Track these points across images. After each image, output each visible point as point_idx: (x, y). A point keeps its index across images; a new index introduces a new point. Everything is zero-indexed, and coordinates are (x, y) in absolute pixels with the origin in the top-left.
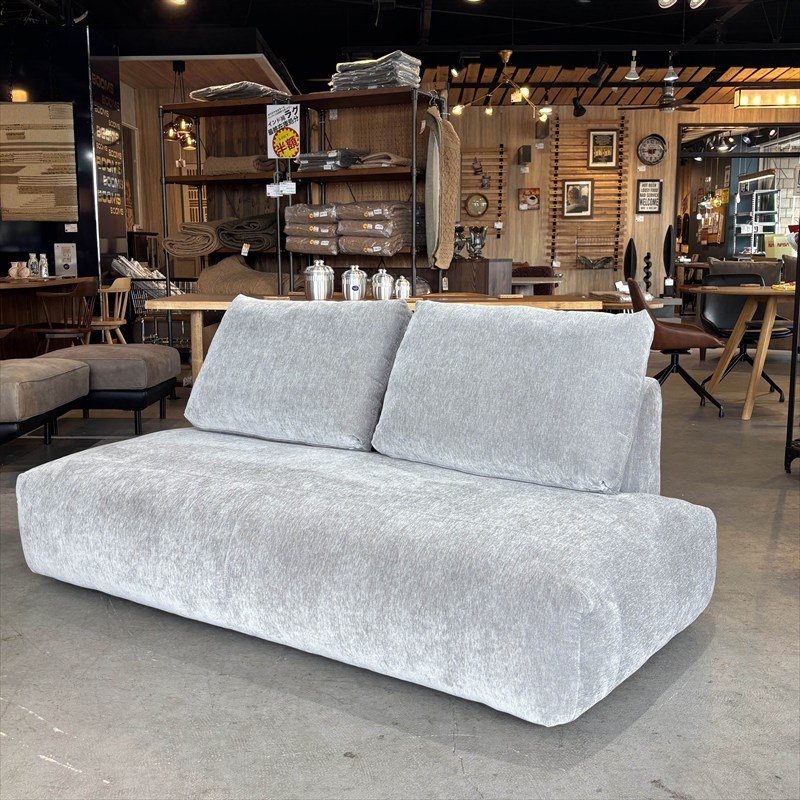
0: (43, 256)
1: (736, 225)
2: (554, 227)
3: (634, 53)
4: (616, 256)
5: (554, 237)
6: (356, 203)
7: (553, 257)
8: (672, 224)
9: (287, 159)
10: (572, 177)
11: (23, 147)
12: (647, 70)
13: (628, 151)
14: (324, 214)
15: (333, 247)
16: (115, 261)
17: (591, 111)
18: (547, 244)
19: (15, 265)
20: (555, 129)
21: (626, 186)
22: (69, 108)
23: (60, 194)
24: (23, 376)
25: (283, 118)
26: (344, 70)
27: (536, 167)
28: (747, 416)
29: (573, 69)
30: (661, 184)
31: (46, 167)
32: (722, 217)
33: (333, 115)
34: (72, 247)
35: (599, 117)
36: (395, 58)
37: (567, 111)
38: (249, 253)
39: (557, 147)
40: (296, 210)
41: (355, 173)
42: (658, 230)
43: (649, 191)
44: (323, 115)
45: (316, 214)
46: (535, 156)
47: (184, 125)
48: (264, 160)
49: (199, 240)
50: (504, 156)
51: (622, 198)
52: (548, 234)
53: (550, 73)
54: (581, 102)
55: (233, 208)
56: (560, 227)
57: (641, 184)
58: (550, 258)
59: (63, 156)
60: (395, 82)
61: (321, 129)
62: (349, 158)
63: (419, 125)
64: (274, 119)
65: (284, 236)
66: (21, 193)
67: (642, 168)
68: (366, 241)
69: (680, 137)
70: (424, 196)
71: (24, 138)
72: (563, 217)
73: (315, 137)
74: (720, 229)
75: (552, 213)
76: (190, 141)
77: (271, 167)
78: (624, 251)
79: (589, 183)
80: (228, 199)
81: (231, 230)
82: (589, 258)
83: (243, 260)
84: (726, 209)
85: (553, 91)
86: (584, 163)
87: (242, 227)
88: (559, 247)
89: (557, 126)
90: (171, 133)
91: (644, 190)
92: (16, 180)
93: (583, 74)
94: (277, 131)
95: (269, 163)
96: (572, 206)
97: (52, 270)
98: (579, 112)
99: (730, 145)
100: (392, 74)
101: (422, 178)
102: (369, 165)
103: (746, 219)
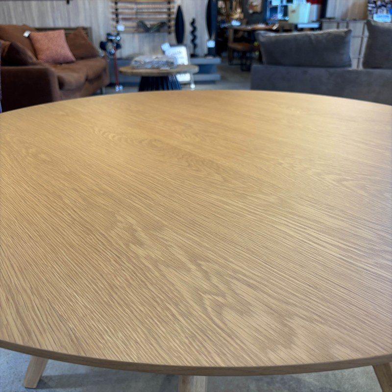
4: (169, 21)
5: (116, 3)
7: (117, 22)
18: (111, 10)
58: (114, 23)
78: (174, 16)
82: (146, 23)
88: (122, 13)
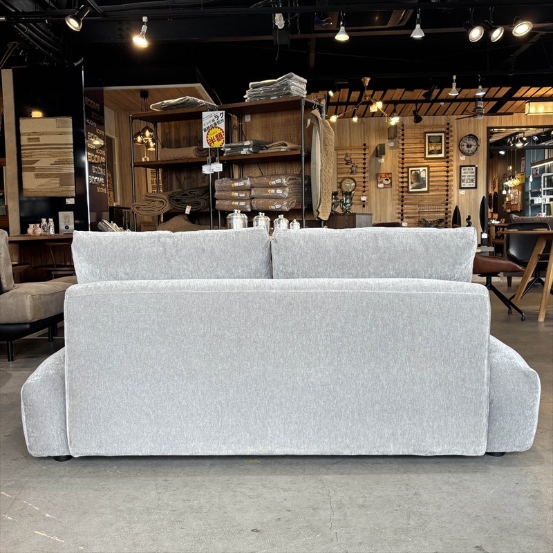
0: (51, 220)
1: (531, 198)
2: (402, 199)
3: (455, 77)
4: (447, 218)
5: (402, 206)
6: (262, 176)
7: (402, 220)
8: (485, 195)
9: (216, 148)
10: (414, 164)
11: (38, 147)
12: (463, 90)
13: (453, 146)
14: (242, 184)
15: (248, 206)
16: (100, 223)
17: (426, 120)
18: (398, 211)
19: (31, 226)
20: (401, 133)
21: (452, 170)
22: (69, 120)
23: (63, 178)
24: (34, 291)
25: (213, 120)
26: (254, 87)
27: (389, 159)
28: (541, 319)
29: (413, 90)
30: (476, 168)
31: (53, 160)
32: (520, 192)
33: (248, 119)
34: (71, 214)
35: (431, 124)
36: (289, 78)
37: (409, 120)
38: (191, 212)
39: (403, 144)
40: (222, 181)
41: (262, 156)
42: (475, 200)
43: (468, 174)
44: (241, 118)
45: (236, 184)
46: (387, 151)
47: (148, 133)
48: (201, 150)
49: (156, 204)
50: (366, 152)
51: (449, 178)
52: (399, 204)
53: (396, 94)
54: (419, 114)
55: (180, 183)
56: (407, 199)
57: (463, 168)
58: (400, 220)
59: (65, 153)
60: (289, 94)
61: (239, 128)
62: (258, 146)
63: (306, 122)
64: (208, 121)
65: (214, 200)
66: (36, 178)
67: (463, 158)
68: (271, 201)
69: (489, 138)
70: (310, 171)
71: (39, 141)
72: (408, 192)
73: (235, 133)
74: (520, 201)
75: (401, 190)
76: (152, 144)
77: (206, 154)
78: (452, 214)
79: (426, 168)
80: (177, 177)
81: (178, 197)
82: (427, 220)
83: (187, 218)
84: (523, 187)
85: (400, 106)
86: (422, 155)
87: (185, 195)
88: (406, 213)
89: (403, 130)
90: (139, 139)
91: (465, 173)
92: (33, 169)
93: (419, 94)
94: (209, 129)
95: (204, 151)
96: (415, 184)
97: (57, 229)
98: (418, 119)
99: (524, 142)
100: (287, 89)
101: (308, 158)
102: (272, 150)
103: (537, 194)
